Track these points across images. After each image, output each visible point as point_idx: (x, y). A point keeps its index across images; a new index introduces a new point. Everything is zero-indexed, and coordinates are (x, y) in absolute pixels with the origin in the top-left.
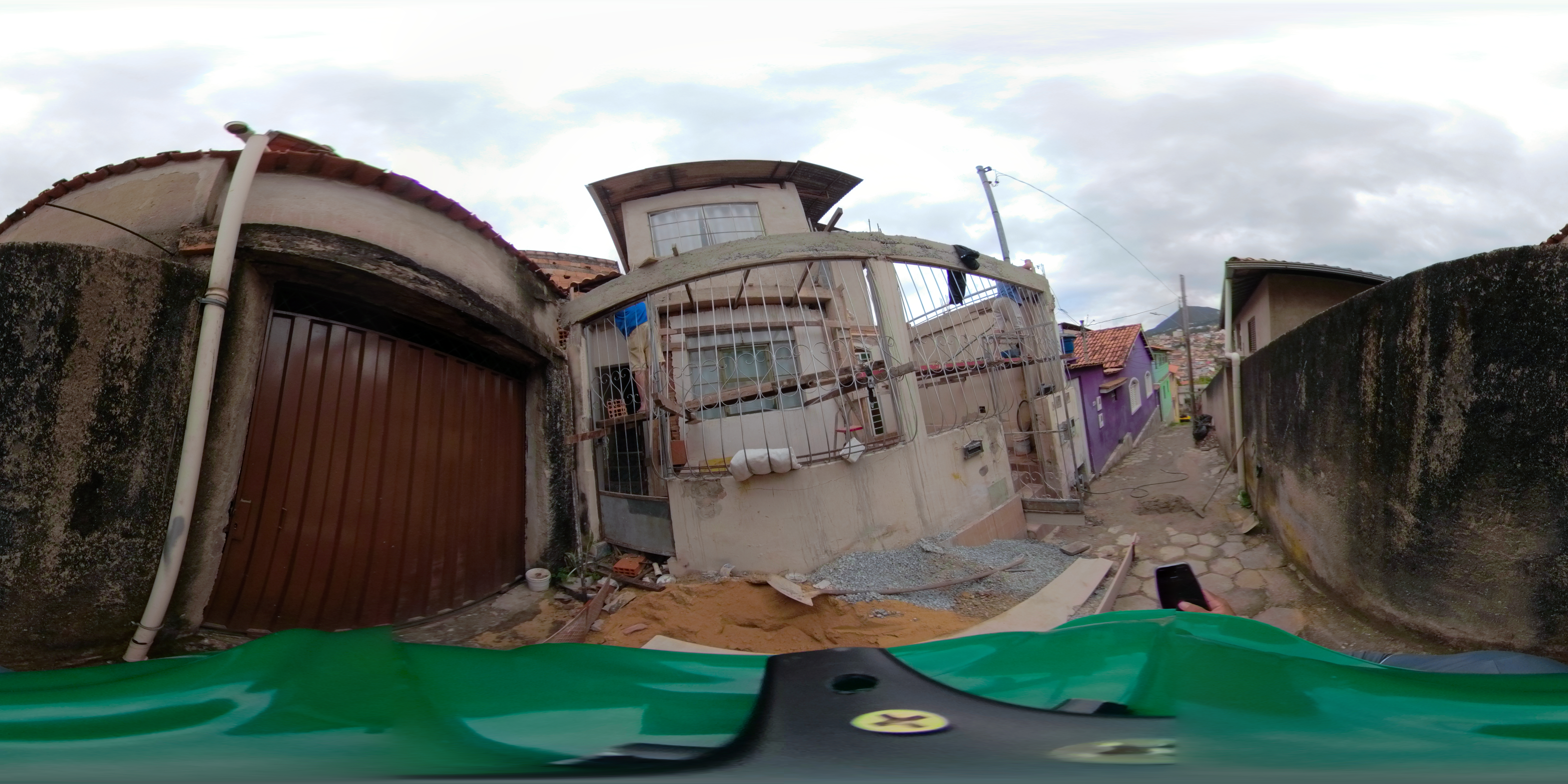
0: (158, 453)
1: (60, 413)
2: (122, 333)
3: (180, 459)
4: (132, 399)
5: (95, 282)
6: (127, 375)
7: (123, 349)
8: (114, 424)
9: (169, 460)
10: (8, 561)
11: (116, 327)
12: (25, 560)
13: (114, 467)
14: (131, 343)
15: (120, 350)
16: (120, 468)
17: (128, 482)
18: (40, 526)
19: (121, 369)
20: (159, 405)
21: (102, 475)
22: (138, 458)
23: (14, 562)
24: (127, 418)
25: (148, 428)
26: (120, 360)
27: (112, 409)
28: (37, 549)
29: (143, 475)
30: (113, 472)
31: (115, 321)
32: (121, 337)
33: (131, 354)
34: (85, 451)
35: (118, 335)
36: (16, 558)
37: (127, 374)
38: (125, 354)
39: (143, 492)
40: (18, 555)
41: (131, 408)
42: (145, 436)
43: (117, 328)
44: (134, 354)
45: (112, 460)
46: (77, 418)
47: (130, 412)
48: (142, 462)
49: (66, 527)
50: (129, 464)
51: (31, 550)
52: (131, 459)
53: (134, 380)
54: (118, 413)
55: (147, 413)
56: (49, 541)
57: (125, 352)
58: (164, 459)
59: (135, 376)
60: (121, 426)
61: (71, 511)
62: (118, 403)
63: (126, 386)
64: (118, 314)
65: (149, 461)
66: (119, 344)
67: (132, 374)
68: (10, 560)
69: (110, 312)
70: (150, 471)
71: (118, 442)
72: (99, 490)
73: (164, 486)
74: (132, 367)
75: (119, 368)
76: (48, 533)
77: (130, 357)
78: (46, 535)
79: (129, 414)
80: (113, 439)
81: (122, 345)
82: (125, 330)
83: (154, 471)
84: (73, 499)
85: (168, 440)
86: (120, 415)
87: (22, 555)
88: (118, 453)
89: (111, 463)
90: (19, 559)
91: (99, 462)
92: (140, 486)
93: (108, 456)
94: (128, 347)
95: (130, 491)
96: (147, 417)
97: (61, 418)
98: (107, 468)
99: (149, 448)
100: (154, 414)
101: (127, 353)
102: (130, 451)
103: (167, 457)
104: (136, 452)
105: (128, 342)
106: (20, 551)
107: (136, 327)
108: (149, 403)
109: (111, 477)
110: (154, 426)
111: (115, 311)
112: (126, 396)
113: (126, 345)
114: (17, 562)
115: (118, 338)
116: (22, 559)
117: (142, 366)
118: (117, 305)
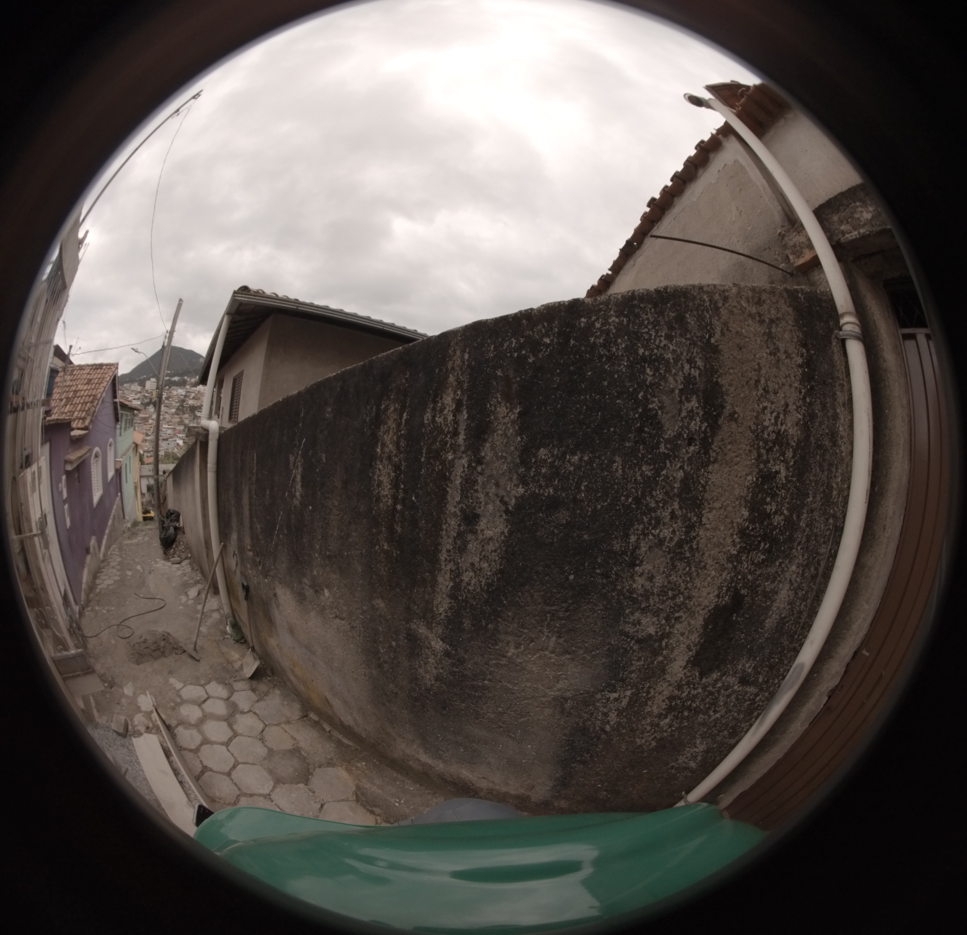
0: (809, 569)
1: (707, 510)
2: (772, 397)
3: (829, 578)
4: (789, 489)
5: (730, 331)
6: (784, 456)
7: (777, 418)
8: (767, 526)
9: (819, 579)
10: (616, 700)
11: (764, 389)
12: (634, 701)
13: (758, 586)
14: (784, 410)
15: (773, 421)
16: (765, 588)
17: (768, 608)
18: (661, 658)
19: (777, 447)
20: (818, 498)
21: (743, 596)
22: (787, 575)
23: (622, 701)
24: (782, 517)
25: (804, 531)
26: (773, 436)
27: (767, 504)
28: (650, 688)
29: (787, 599)
30: (757, 592)
31: (763, 381)
32: (772, 403)
33: (786, 426)
34: (732, 562)
35: (768, 400)
36: (625, 697)
37: (783, 454)
38: (779, 427)
39: (782, 621)
40: (628, 693)
41: (788, 503)
42: (799, 544)
43: (766, 391)
44: (789, 425)
45: (760, 575)
46: (726, 517)
47: (787, 509)
48: (790, 581)
49: (688, 662)
50: (776, 582)
51: (643, 688)
52: (779, 576)
53: (792, 463)
54: (773, 510)
55: (805, 511)
56: (664, 679)
57: (779, 423)
58: (814, 577)
59: (793, 457)
60: (775, 528)
61: (699, 641)
62: (774, 496)
63: (783, 473)
64: (763, 372)
65: (798, 579)
66: (772, 413)
67: (789, 454)
68: (619, 699)
69: (755, 370)
70: (796, 593)
71: (768, 551)
72: (737, 617)
73: (805, 614)
74: (788, 444)
75: (774, 446)
76: (667, 667)
77: (786, 431)
78: (664, 671)
79: (786, 512)
80: (764, 547)
81: (775, 414)
82: (776, 393)
83: (800, 594)
84: (705, 626)
85: (822, 550)
86: (775, 513)
87: (632, 694)
88: (767, 566)
89: (756, 580)
90: (628, 698)
91: (744, 577)
92: (780, 615)
93: (755, 570)
94: (782, 416)
95: (767, 621)
96: (805, 515)
97: (709, 517)
98: (751, 586)
99: (801, 561)
100: (812, 511)
101: (782, 425)
102: (780, 565)
103: (817, 575)
104: (787, 567)
105: (781, 409)
106: (632, 689)
107: (787, 387)
108: (807, 495)
109: (753, 599)
110: (810, 529)
111: (760, 368)
112: (784, 486)
113: (779, 413)
114: (625, 702)
115: (769, 405)
116: (631, 698)
117: (799, 442)
118: (760, 358)
